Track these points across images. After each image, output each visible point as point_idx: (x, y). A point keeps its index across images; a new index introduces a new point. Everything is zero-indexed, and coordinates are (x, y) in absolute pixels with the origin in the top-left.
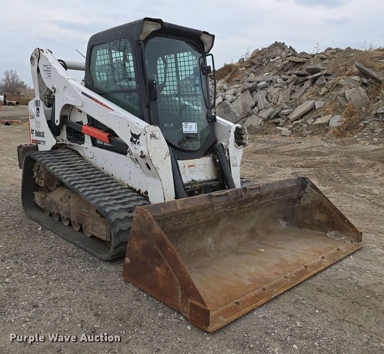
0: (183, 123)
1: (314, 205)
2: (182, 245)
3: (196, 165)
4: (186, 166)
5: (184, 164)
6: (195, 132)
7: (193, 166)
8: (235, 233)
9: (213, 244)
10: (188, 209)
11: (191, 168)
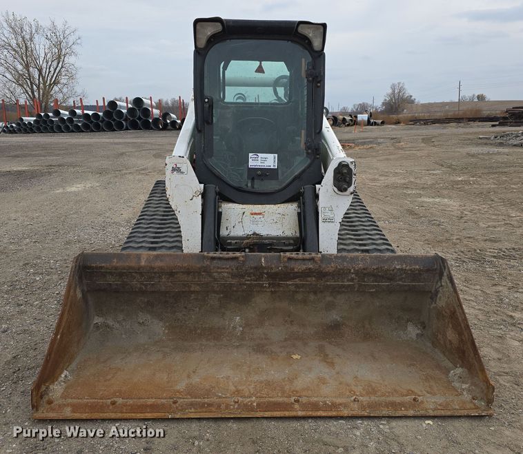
0: (250, 155)
1: (447, 311)
2: (184, 315)
3: (266, 214)
4: (247, 213)
5: (244, 210)
6: (272, 167)
7: (260, 214)
8: (292, 321)
9: (240, 326)
10: (159, 267)
11: (255, 216)
